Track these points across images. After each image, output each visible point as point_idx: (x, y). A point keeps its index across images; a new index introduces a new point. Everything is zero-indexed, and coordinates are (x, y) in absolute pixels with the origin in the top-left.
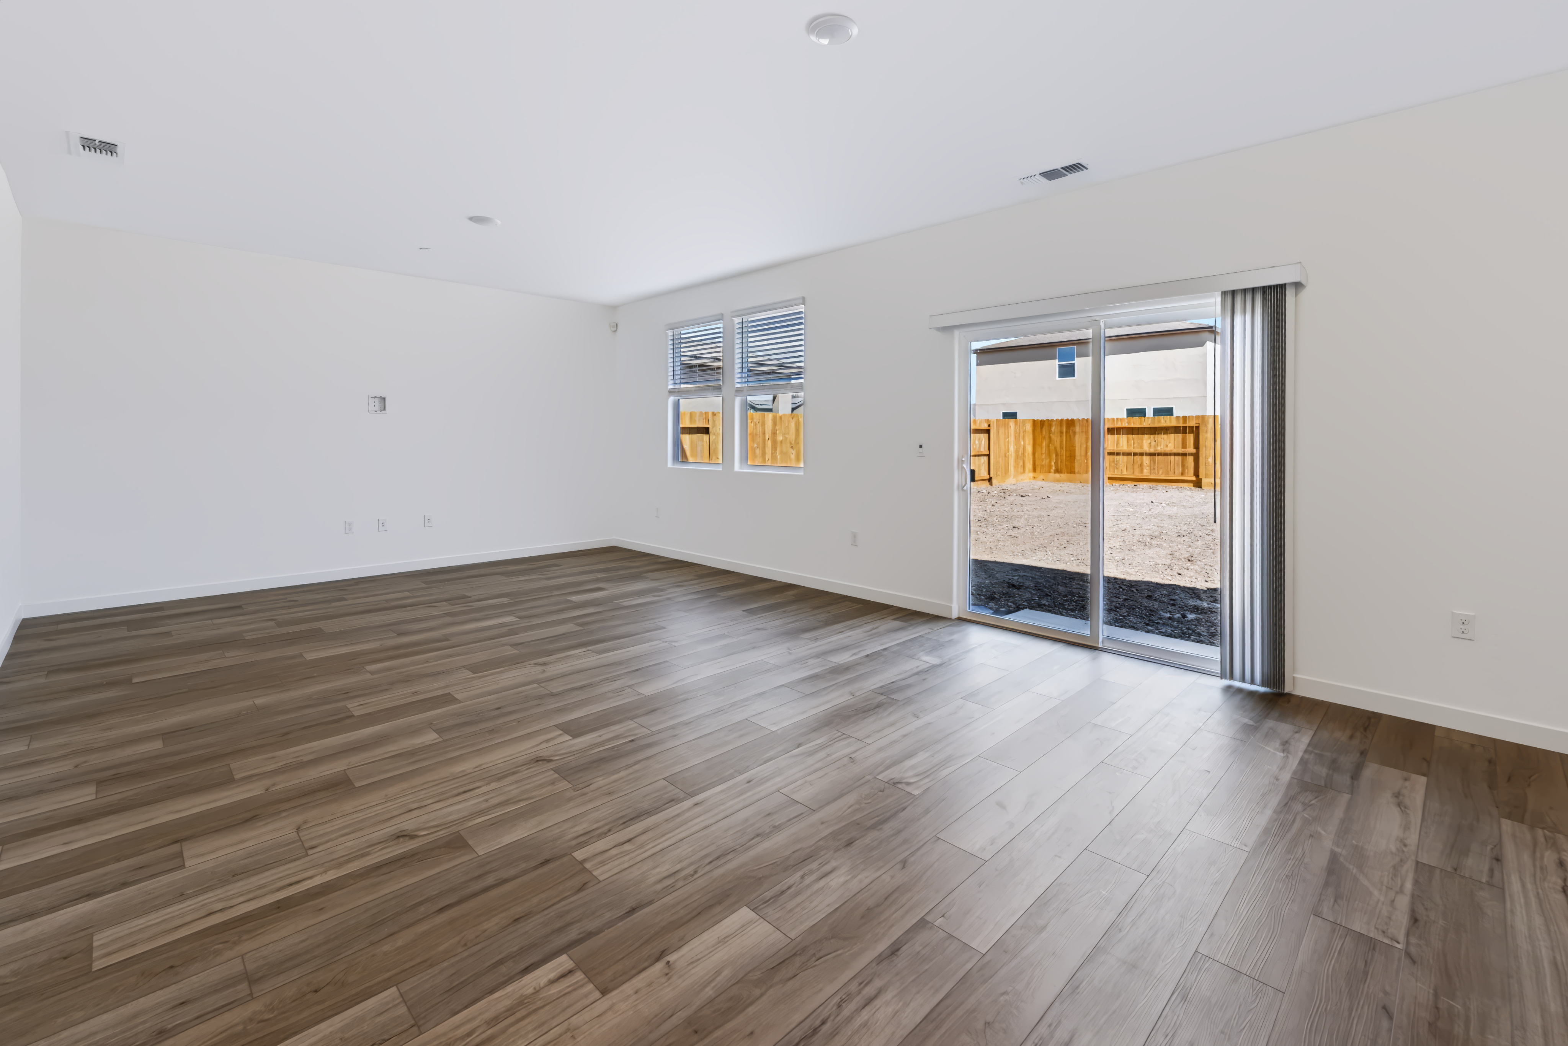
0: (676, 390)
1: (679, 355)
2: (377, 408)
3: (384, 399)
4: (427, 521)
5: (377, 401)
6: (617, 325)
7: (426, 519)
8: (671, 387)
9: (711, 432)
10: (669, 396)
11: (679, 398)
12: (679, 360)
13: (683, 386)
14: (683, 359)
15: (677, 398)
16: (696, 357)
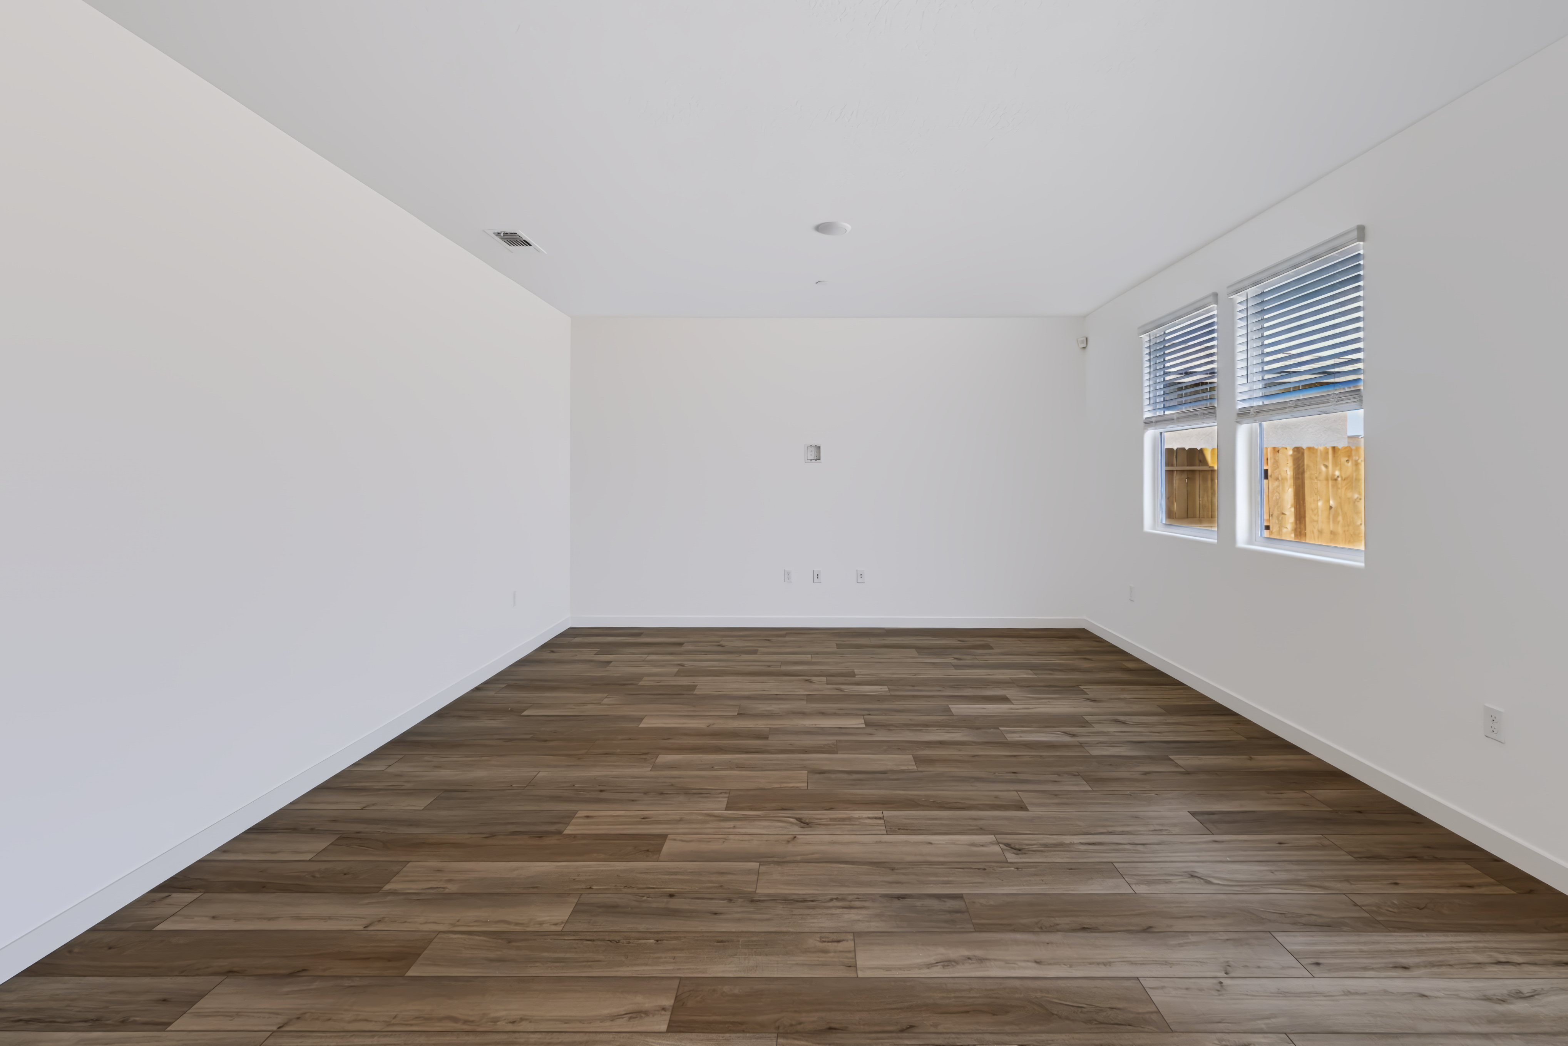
0: (1153, 420)
1: (1162, 373)
2: (813, 457)
3: (820, 447)
4: (859, 577)
5: (813, 449)
6: (1087, 339)
7: (859, 574)
8: (1147, 415)
9: (1271, 476)
10: (1145, 429)
11: (1161, 430)
12: (1162, 380)
13: (1167, 413)
14: (1167, 378)
15: (1158, 431)
16: (1187, 373)
